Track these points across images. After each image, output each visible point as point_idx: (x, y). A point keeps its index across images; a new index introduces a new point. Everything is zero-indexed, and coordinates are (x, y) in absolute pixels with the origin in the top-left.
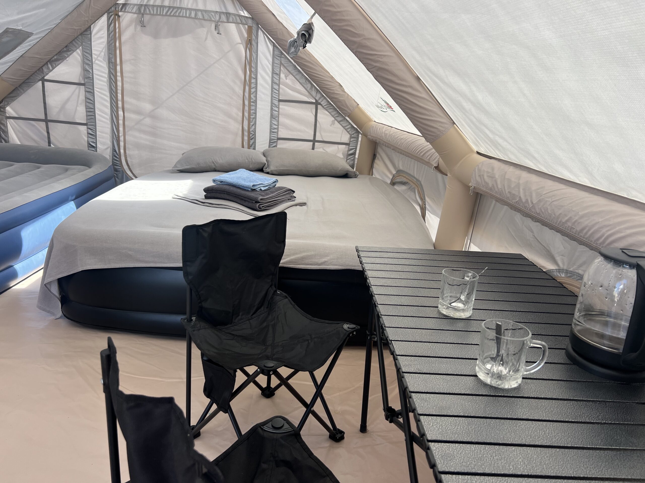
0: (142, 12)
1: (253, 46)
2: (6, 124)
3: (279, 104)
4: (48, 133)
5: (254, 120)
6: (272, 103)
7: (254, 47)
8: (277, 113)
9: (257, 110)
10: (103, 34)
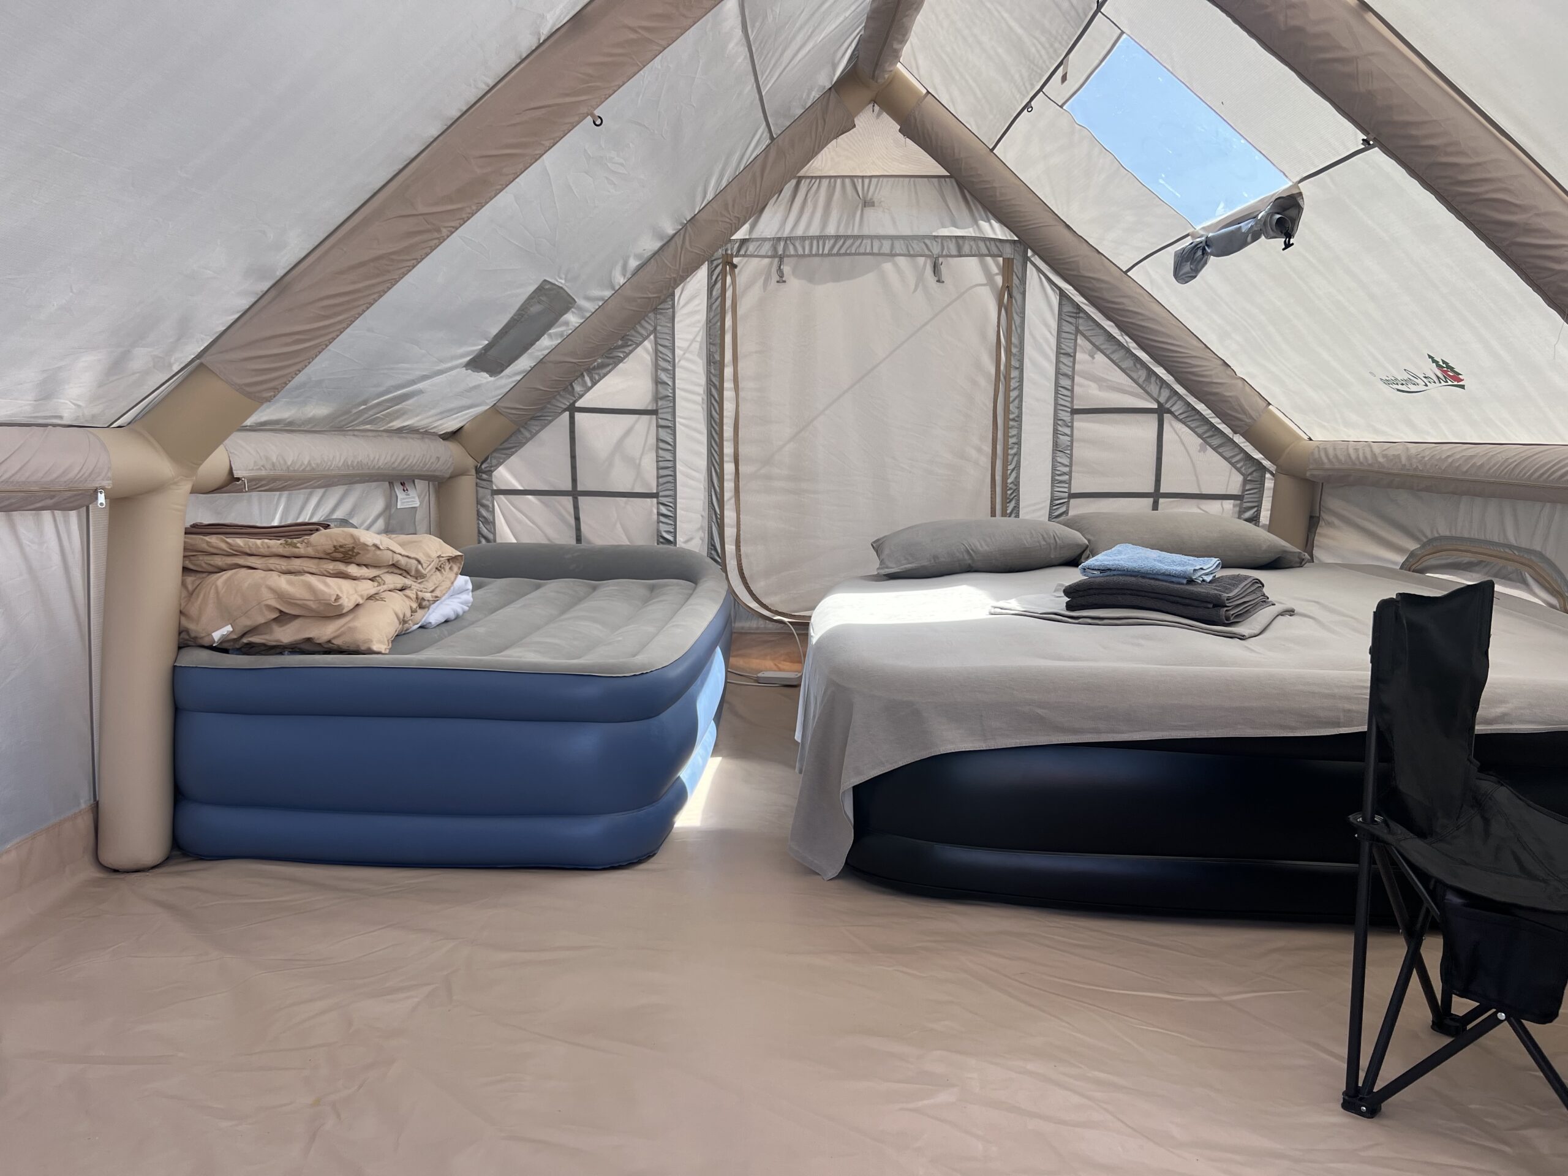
0: (780, 252)
1: (1015, 300)
2: (491, 505)
3: (1072, 419)
4: (577, 519)
5: (1016, 459)
6: (1056, 418)
7: (1016, 302)
8: (1068, 438)
9: (1023, 435)
10: (698, 305)
